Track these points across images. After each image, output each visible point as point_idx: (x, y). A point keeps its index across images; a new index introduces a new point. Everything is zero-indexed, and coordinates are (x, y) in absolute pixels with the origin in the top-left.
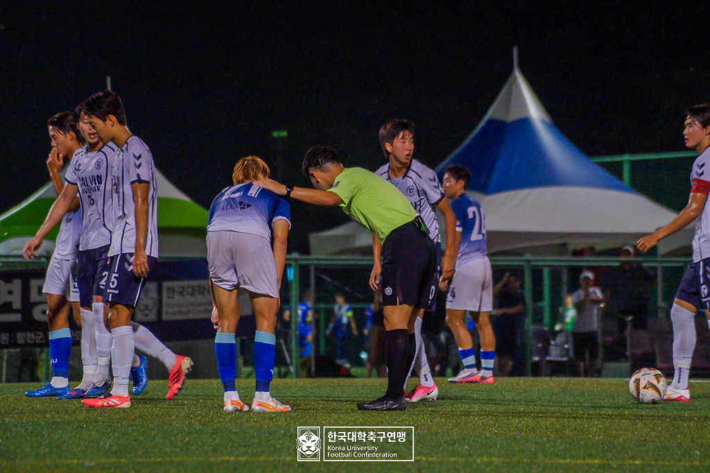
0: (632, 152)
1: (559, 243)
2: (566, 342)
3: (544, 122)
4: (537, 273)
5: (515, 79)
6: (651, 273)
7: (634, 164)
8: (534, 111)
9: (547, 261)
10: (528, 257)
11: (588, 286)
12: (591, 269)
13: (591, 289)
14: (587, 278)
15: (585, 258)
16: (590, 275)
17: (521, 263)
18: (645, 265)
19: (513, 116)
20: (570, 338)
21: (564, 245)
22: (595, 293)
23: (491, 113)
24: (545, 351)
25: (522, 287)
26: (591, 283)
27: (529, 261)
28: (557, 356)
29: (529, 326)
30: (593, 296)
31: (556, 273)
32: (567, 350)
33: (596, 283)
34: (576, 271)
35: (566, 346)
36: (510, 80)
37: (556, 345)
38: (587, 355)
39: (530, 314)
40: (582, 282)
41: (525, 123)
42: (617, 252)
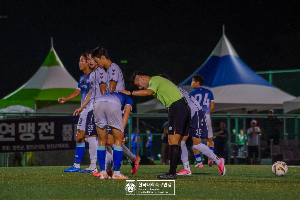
0: (273, 70)
1: (242, 108)
2: (245, 150)
3: (236, 57)
4: (233, 121)
5: (224, 39)
6: (281, 121)
7: (274, 75)
8: (232, 52)
9: (237, 116)
10: (229, 114)
11: (254, 126)
12: (255, 119)
13: (256, 128)
14: (254, 123)
15: (253, 115)
16: (255, 122)
17: (226, 117)
18: (278, 117)
19: (223, 54)
20: (247, 148)
21: (244, 109)
22: (257, 129)
23: (213, 53)
24: (236, 154)
25: (226, 127)
26: (255, 125)
27: (229, 116)
28: (241, 156)
29: (229, 143)
30: (256, 131)
31: (241, 121)
32: (245, 153)
33: (258, 125)
34: (249, 120)
35: (245, 152)
36: (222, 39)
37: (241, 151)
38: (254, 156)
39: (230, 138)
40: (252, 125)
41: (228, 57)
42: (266, 112)
